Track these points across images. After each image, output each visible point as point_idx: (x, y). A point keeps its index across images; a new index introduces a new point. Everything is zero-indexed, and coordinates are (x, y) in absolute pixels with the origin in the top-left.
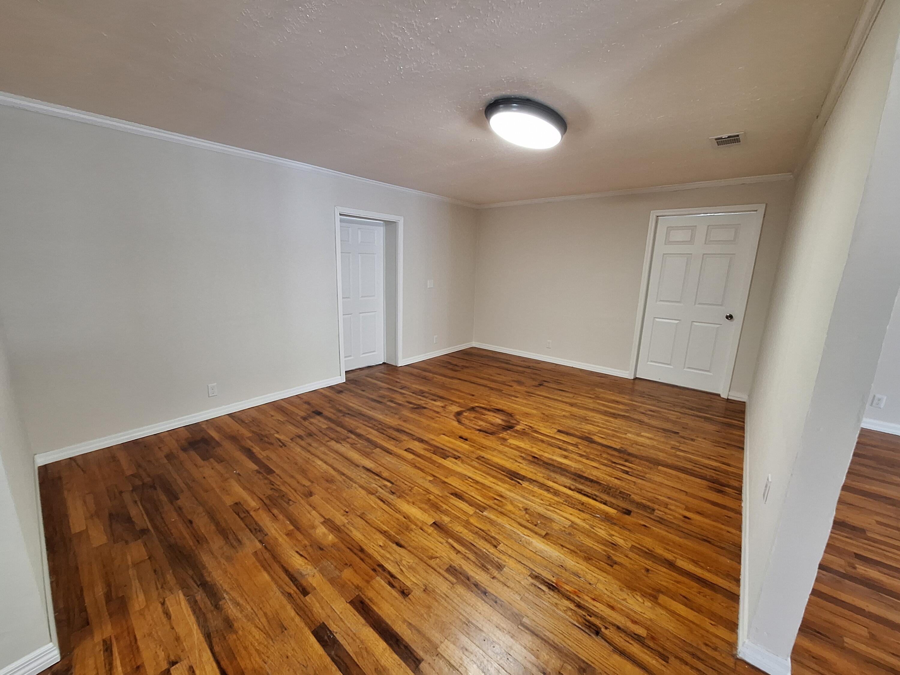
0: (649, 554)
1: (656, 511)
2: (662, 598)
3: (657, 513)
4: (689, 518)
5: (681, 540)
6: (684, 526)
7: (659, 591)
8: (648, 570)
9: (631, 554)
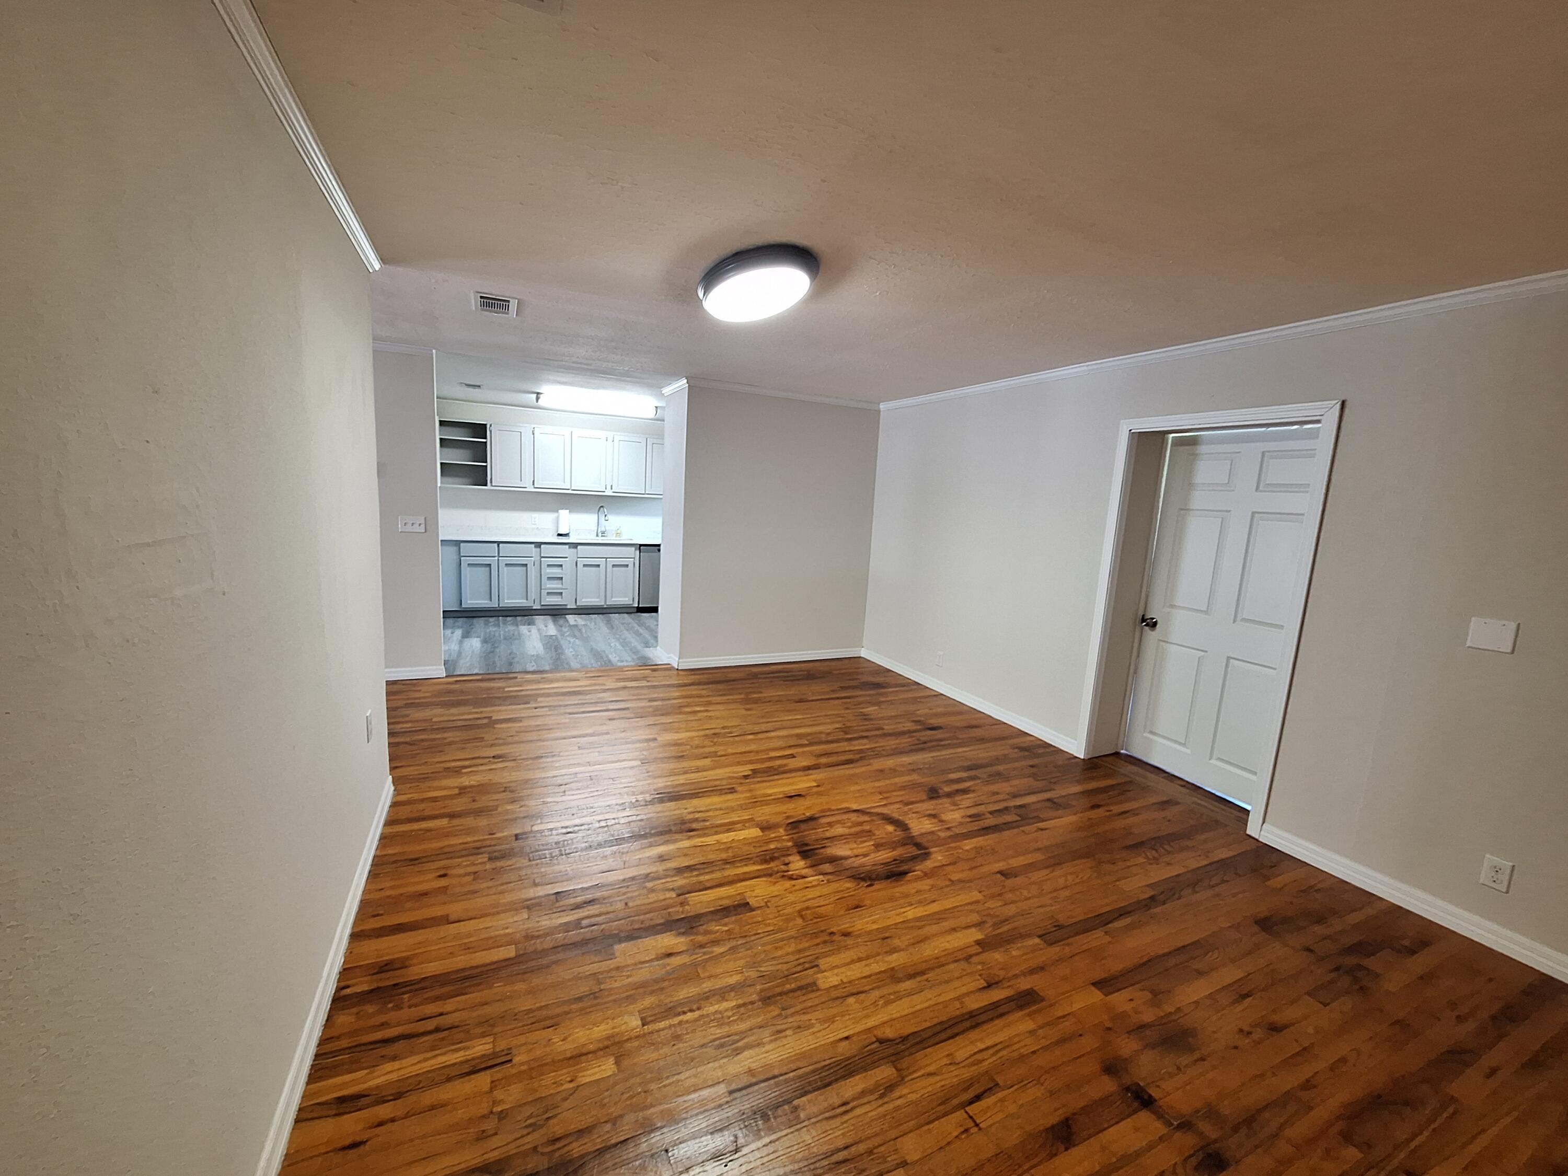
0: (478, 813)
1: (486, 859)
2: (456, 791)
3: (484, 858)
4: (440, 876)
5: (446, 843)
6: (442, 863)
7: (460, 794)
8: (474, 801)
9: (496, 803)
